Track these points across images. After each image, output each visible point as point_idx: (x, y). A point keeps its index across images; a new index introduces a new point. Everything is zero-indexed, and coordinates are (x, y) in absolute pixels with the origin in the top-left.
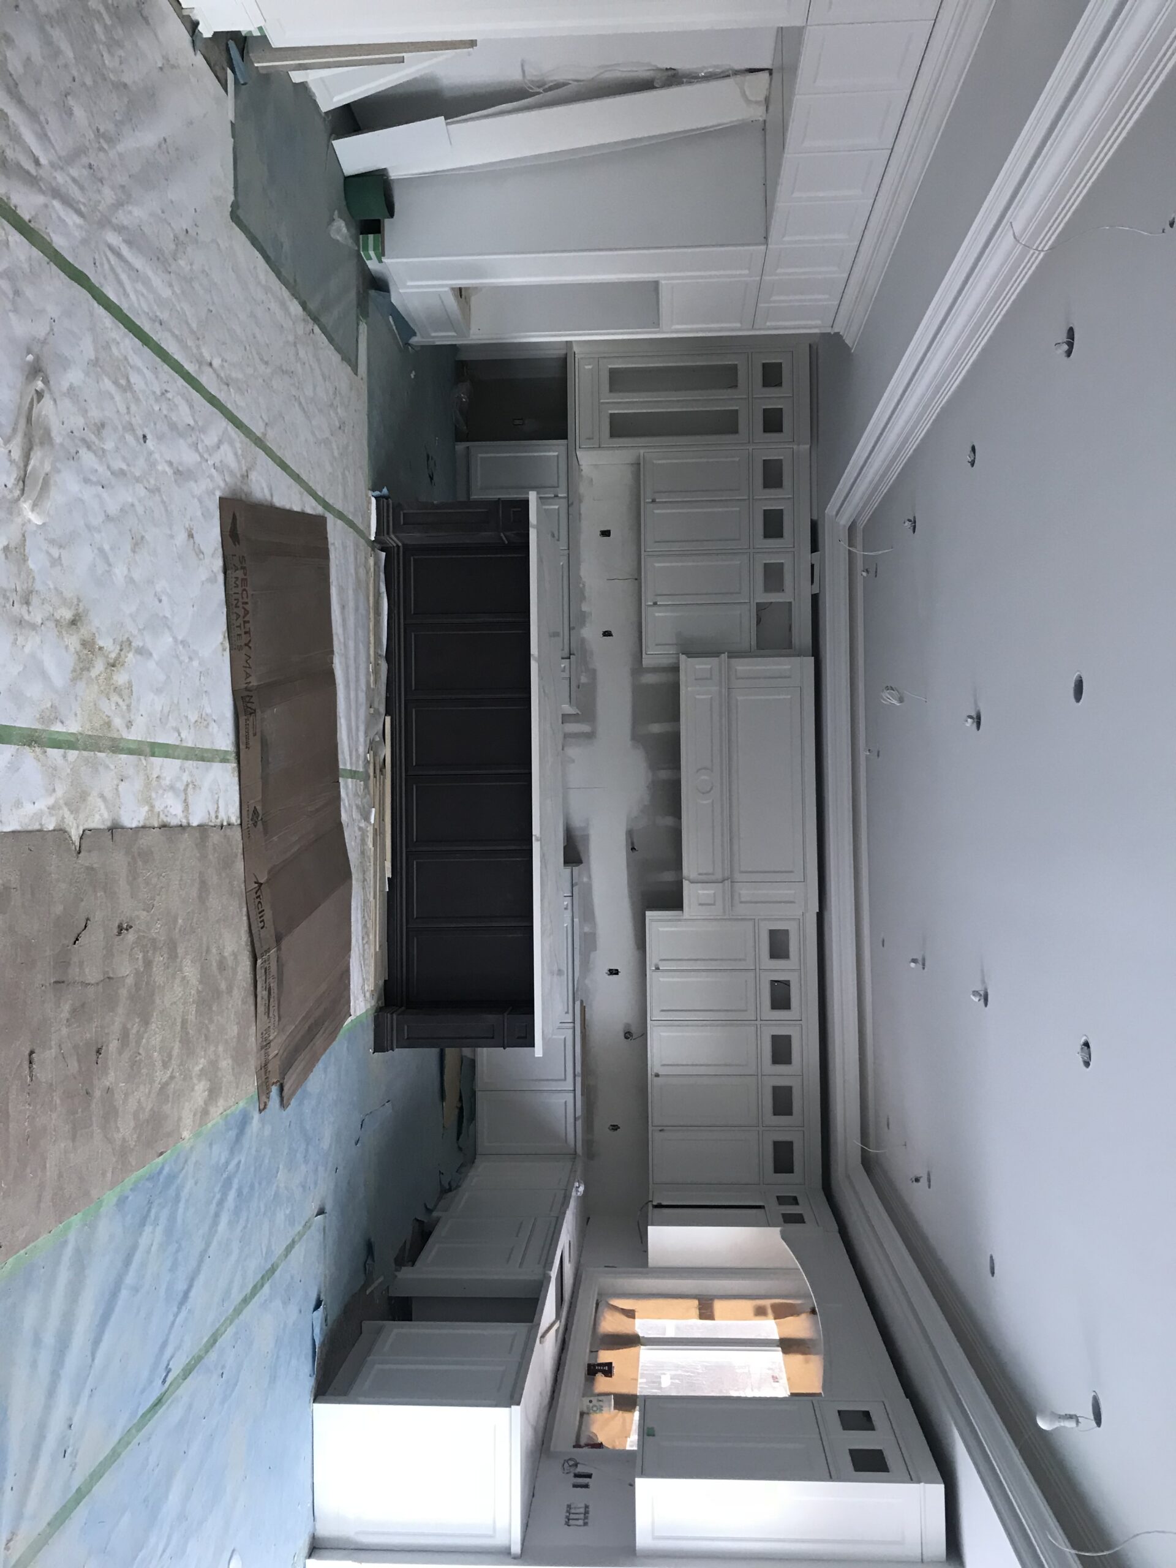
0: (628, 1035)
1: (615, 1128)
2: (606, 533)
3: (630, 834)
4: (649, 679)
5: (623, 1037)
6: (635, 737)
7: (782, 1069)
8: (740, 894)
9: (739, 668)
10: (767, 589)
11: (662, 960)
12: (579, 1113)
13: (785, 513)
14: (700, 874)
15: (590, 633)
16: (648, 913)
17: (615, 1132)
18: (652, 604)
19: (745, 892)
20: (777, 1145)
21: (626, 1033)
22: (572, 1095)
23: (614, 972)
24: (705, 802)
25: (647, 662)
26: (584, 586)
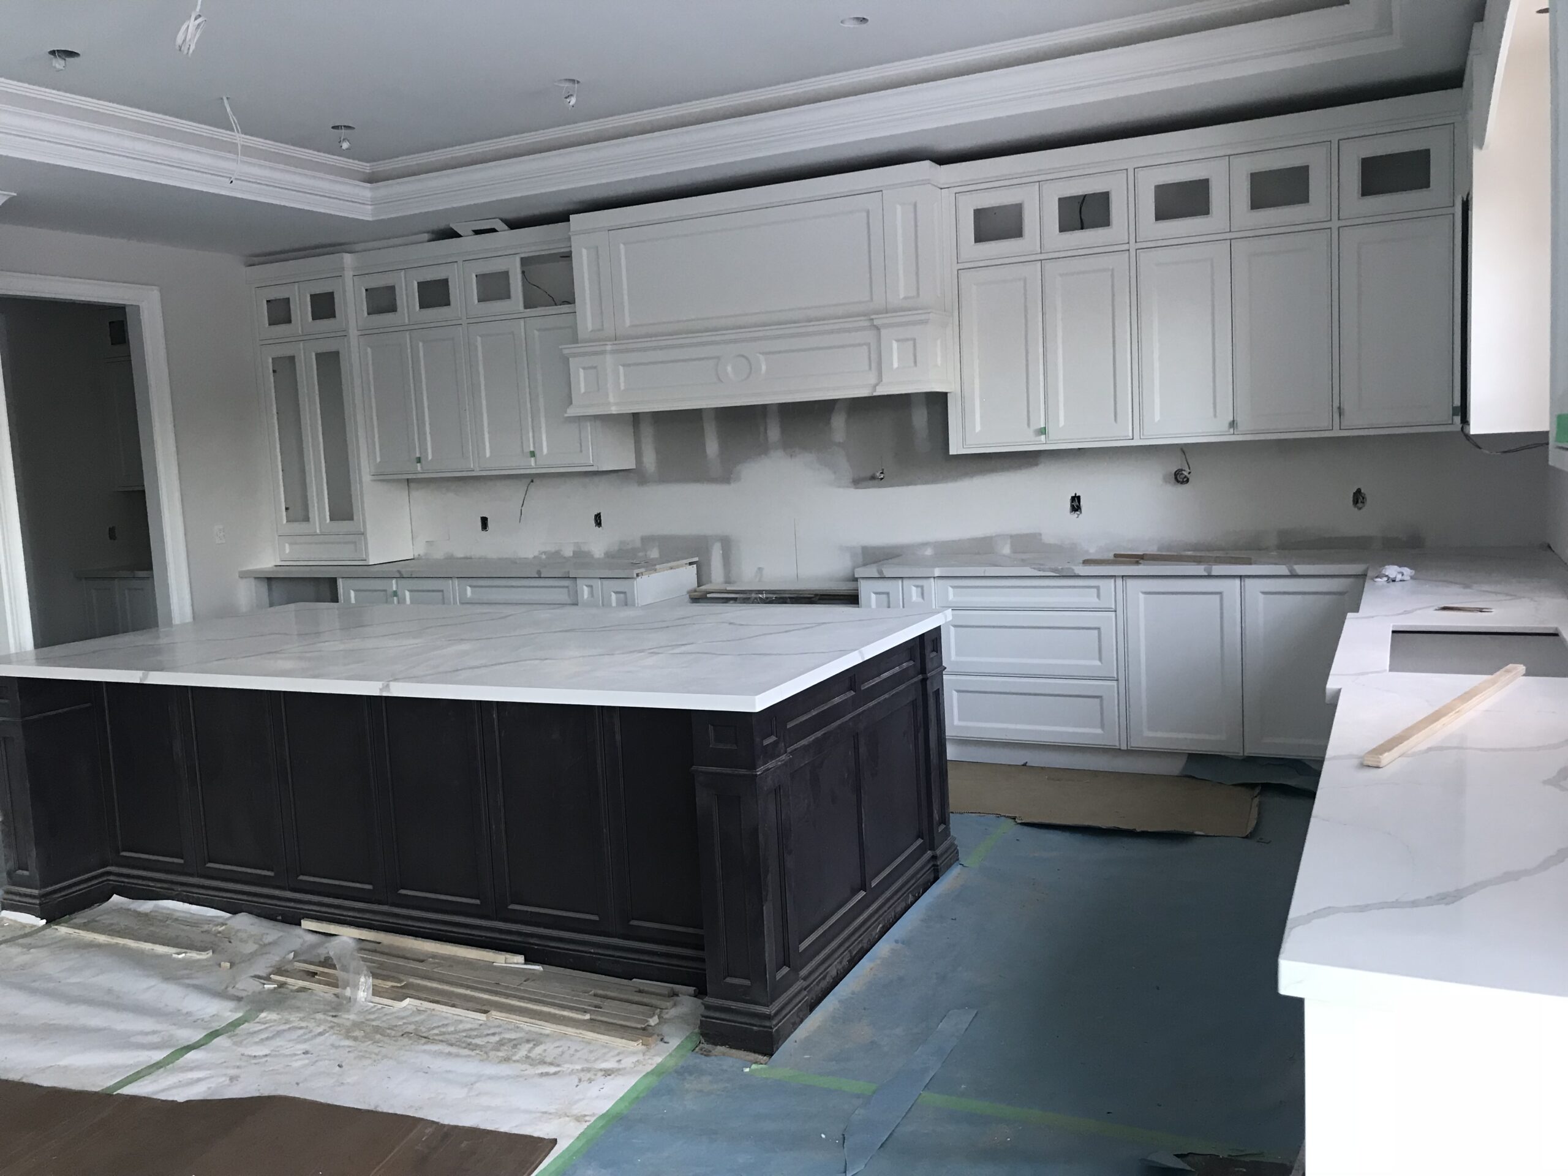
0: (1180, 478)
1: (1358, 498)
2: (484, 522)
3: (858, 482)
4: (650, 460)
5: (1182, 489)
6: (726, 478)
7: (1217, 197)
8: (905, 298)
9: (590, 327)
10: (505, 294)
11: (1029, 425)
12: (1283, 570)
13: (421, 280)
14: (870, 368)
15: (598, 544)
16: (953, 451)
17: (1368, 497)
18: (533, 459)
19: (901, 290)
20: (1368, 189)
21: (1178, 481)
22: (1248, 582)
23: (1076, 504)
24: (764, 367)
25: (631, 464)
26: (545, 553)
